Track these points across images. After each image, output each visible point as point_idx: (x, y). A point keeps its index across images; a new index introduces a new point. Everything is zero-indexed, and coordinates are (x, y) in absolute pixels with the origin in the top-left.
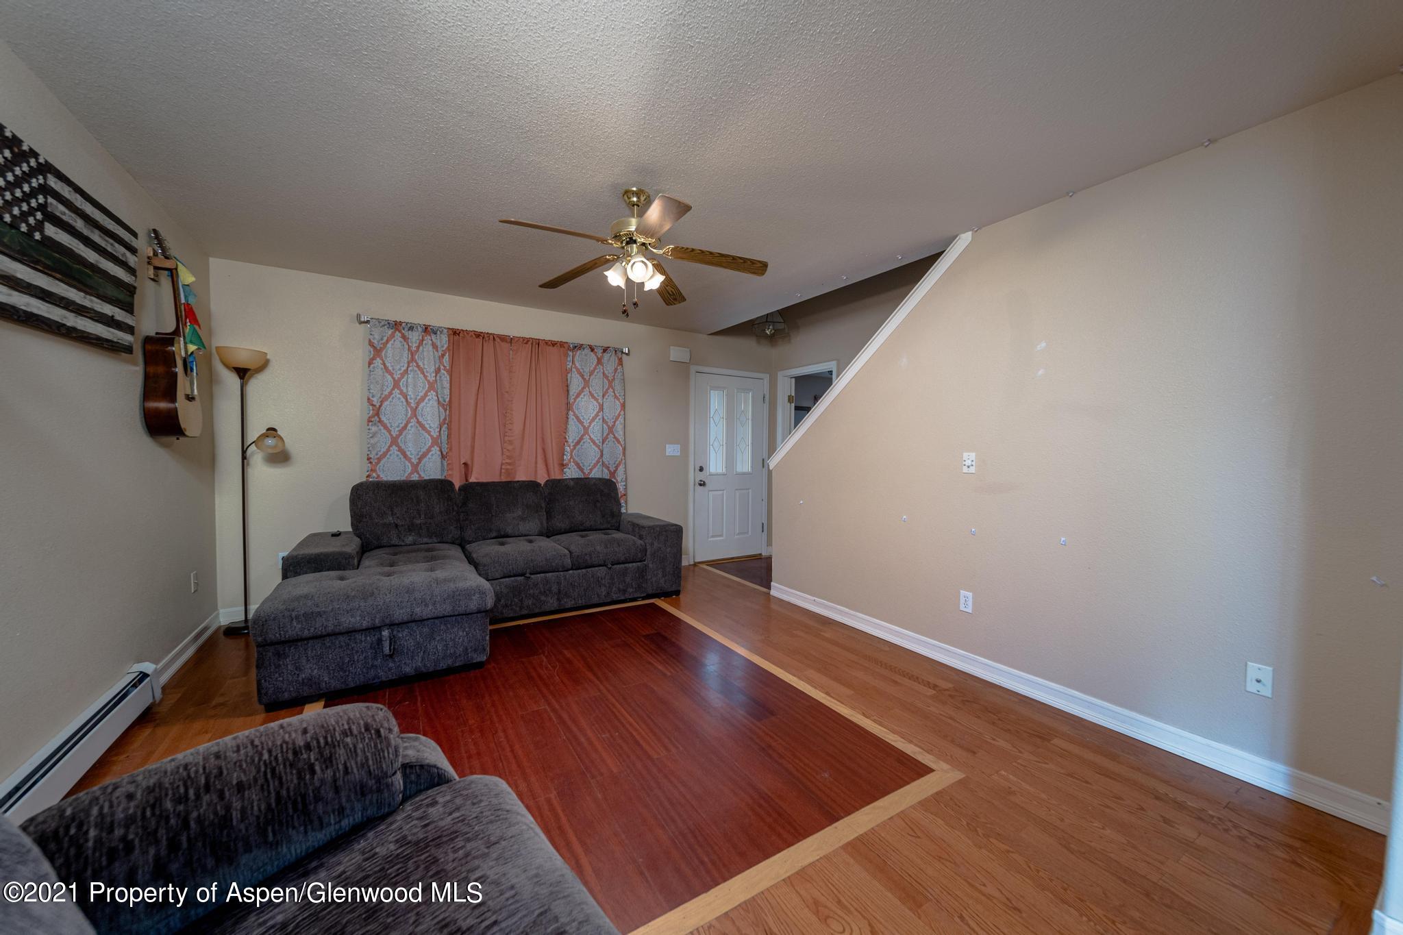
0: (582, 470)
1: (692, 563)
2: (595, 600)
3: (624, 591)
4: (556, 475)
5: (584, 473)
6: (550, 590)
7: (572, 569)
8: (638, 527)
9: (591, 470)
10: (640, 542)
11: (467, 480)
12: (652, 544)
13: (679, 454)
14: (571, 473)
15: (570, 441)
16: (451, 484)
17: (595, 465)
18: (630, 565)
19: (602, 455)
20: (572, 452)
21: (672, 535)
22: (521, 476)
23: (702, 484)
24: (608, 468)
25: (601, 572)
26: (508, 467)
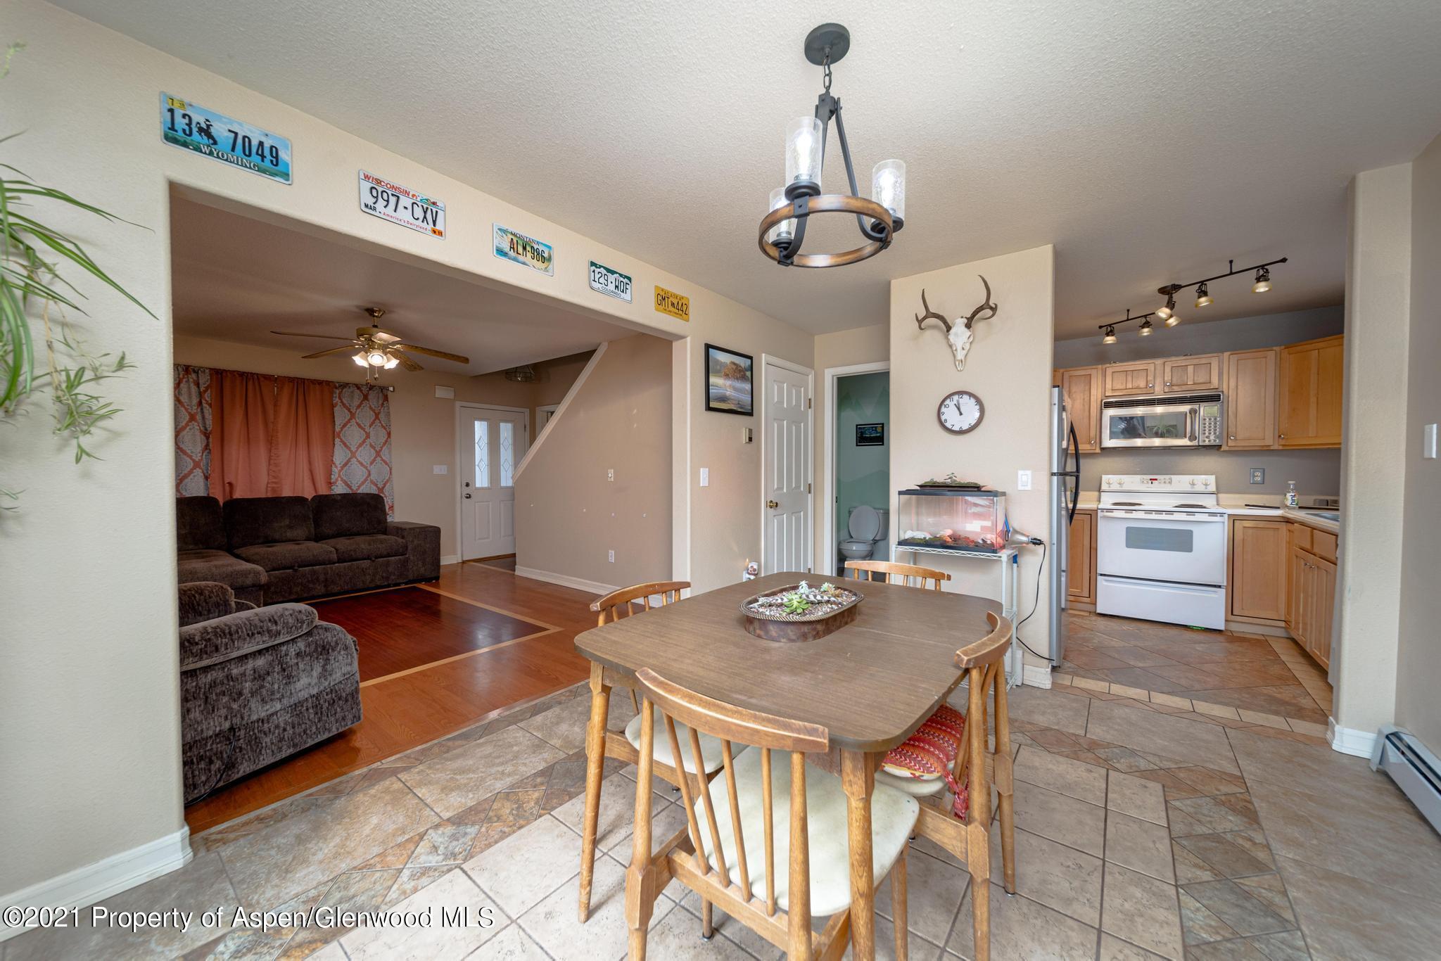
0: (350, 487)
1: (460, 561)
2: (360, 585)
3: (387, 578)
4: (323, 491)
5: (352, 490)
6: (317, 579)
7: (338, 562)
8: (400, 530)
9: (359, 487)
10: (400, 540)
11: (231, 497)
12: (412, 541)
13: (446, 473)
14: (339, 489)
15: (337, 462)
16: (215, 501)
17: (363, 483)
18: (393, 558)
19: (369, 475)
20: (340, 471)
21: (431, 536)
22: (287, 492)
23: (469, 497)
24: (376, 485)
25: (366, 564)
26: (274, 485)
